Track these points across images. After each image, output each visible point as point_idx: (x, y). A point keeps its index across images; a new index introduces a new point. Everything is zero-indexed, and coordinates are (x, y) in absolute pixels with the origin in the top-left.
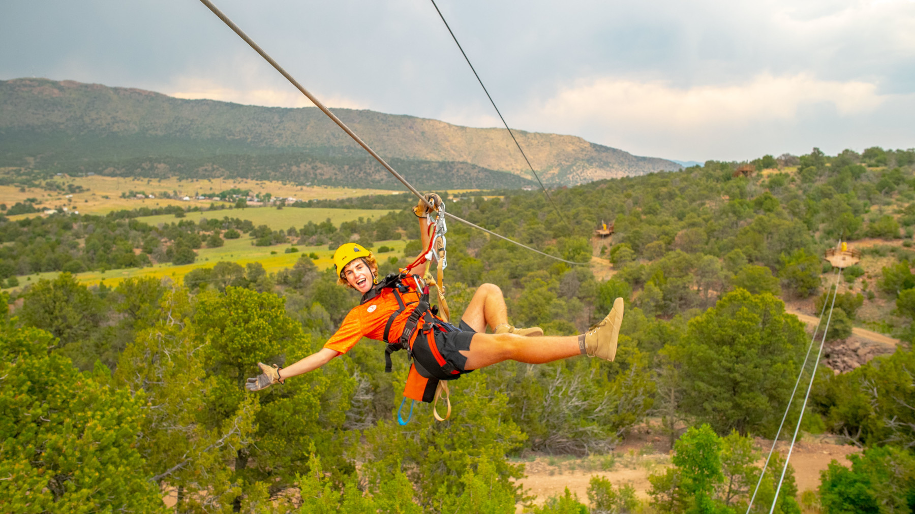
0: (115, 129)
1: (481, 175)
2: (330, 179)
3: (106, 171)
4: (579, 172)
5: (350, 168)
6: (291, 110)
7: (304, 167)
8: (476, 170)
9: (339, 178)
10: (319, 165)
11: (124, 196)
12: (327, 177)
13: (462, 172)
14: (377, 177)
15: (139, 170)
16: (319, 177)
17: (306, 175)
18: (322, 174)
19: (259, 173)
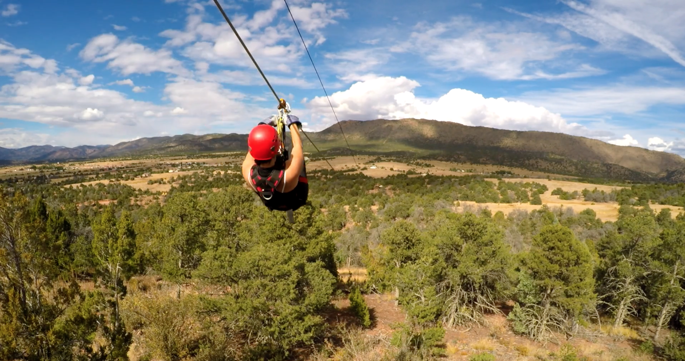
0: (440, 140)
1: (627, 173)
2: (545, 168)
3: (439, 158)
4: (678, 176)
5: (556, 163)
6: (522, 132)
7: (532, 161)
8: (624, 170)
9: (550, 169)
10: (539, 160)
11: (451, 170)
12: (543, 167)
13: (616, 170)
14: (570, 169)
15: (453, 159)
16: (539, 167)
17: (533, 165)
18: (541, 166)
19: (509, 163)
